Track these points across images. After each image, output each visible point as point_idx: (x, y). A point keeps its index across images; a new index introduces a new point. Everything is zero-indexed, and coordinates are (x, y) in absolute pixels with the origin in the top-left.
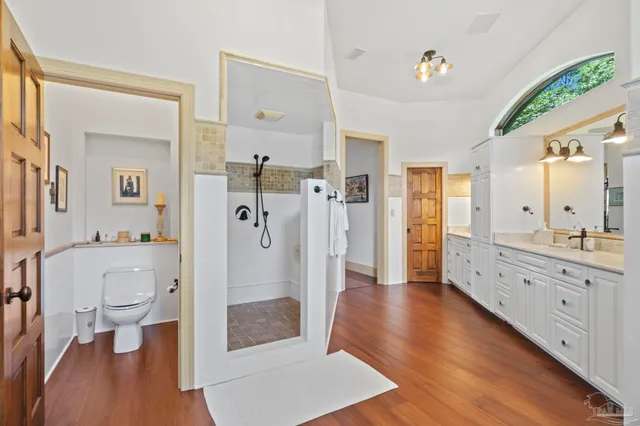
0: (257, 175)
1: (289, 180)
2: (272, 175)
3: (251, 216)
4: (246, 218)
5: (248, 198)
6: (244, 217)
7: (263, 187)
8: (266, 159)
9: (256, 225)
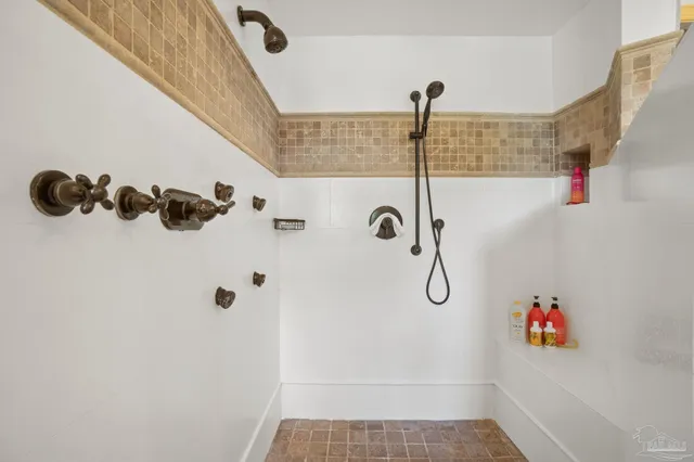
0: (418, 135)
1: (497, 144)
2: (454, 134)
3: (405, 231)
4: (393, 235)
5: (396, 190)
6: (387, 231)
7: (431, 164)
8: (435, 89)
9: (416, 250)
